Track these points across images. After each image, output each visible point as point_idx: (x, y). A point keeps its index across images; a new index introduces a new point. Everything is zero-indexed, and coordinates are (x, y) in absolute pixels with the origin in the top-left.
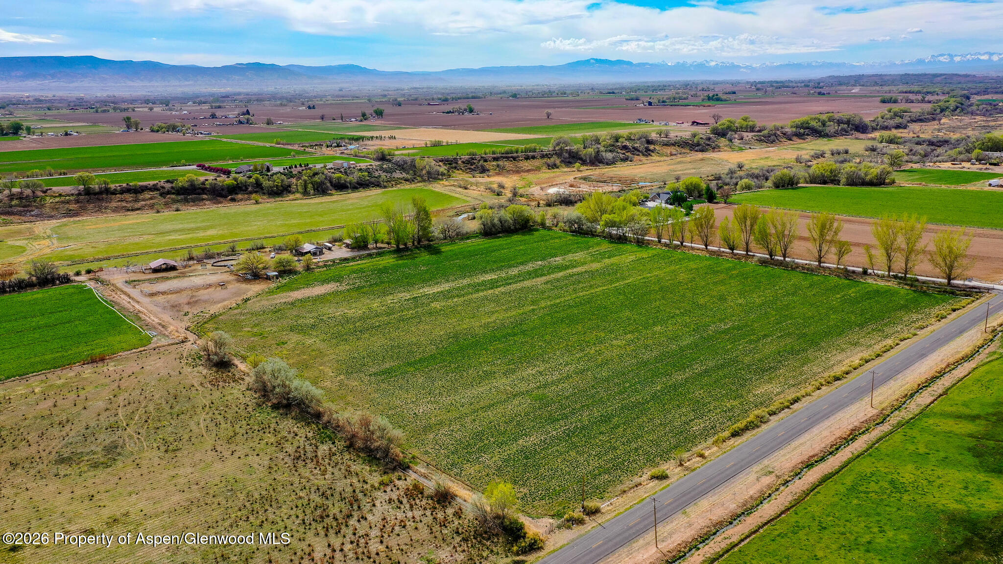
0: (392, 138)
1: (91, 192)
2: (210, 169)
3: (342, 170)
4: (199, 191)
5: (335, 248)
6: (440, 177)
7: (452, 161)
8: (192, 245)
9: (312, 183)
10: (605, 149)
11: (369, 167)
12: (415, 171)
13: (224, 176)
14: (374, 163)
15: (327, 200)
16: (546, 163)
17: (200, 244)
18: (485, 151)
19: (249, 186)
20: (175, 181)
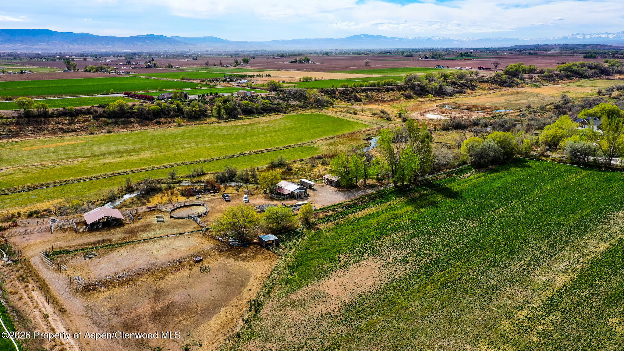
1: (31, 115)
2: (136, 96)
3: (247, 98)
4: (128, 114)
5: (316, 185)
6: (326, 104)
7: (331, 92)
8: (128, 170)
9: (225, 109)
10: (445, 84)
11: (268, 95)
12: (306, 100)
13: (148, 102)
14: (271, 93)
15: (241, 124)
16: (403, 94)
17: (137, 169)
18: (355, 84)
19: (171, 111)
20: (107, 106)
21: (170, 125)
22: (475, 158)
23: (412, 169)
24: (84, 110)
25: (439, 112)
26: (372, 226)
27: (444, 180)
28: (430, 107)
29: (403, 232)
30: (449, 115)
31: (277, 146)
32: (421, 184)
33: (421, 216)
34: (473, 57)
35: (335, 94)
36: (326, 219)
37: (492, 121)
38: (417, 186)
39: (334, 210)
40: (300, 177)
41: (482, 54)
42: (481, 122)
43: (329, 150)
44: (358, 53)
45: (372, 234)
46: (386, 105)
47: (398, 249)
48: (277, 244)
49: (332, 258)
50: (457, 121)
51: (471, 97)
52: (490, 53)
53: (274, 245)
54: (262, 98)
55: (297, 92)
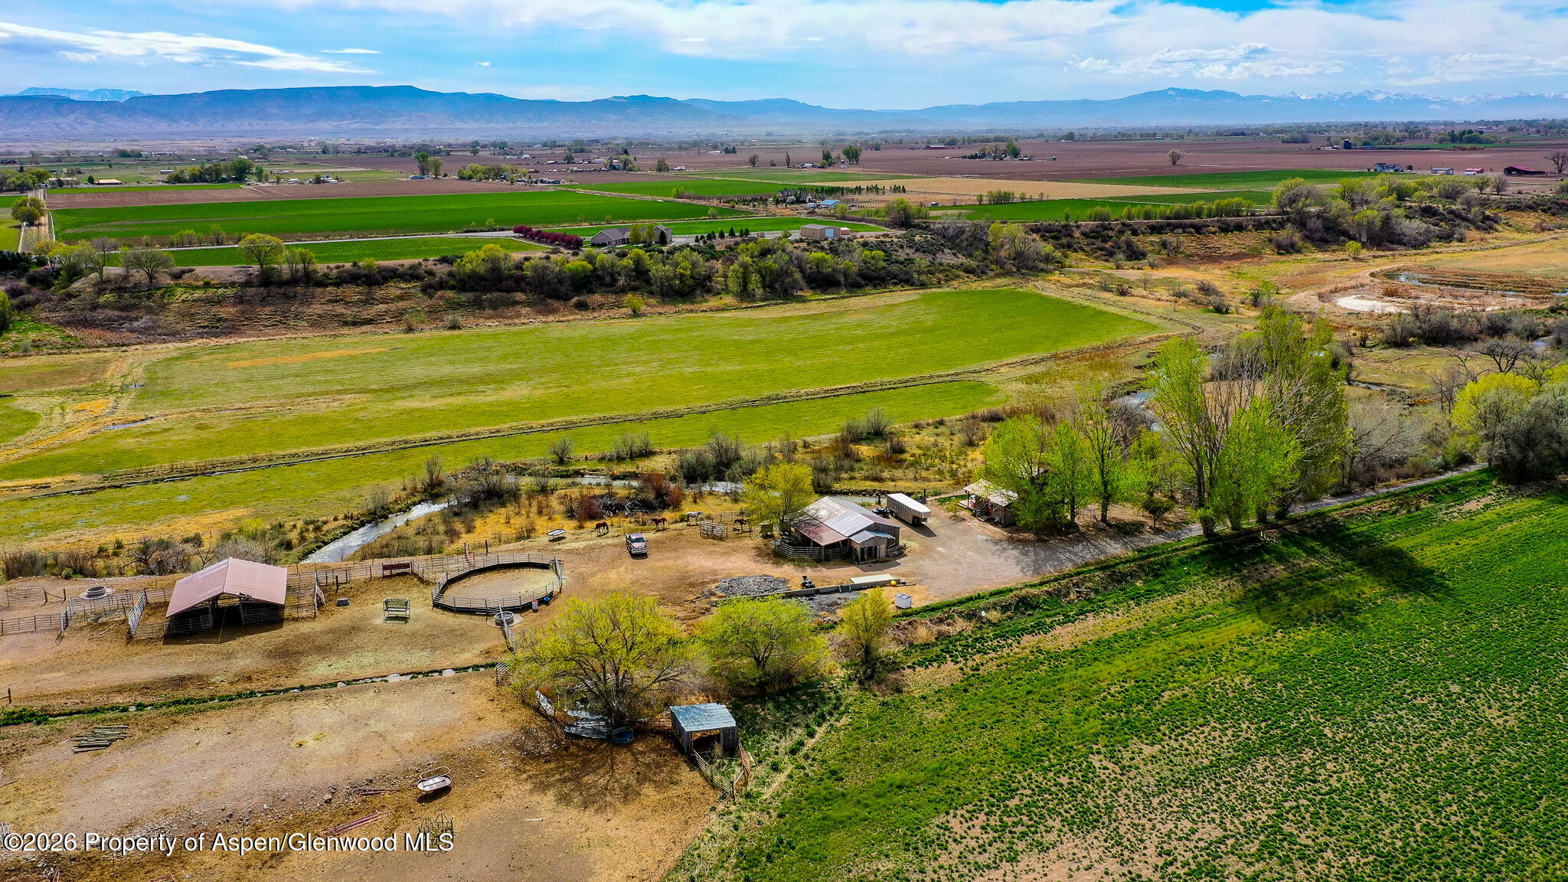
0: (896, 189)
1: (275, 278)
2: (540, 237)
3: (825, 244)
4: (510, 283)
5: (937, 516)
6: (1042, 265)
7: (1060, 231)
8: (454, 432)
9: (759, 272)
10: (1400, 211)
11: (882, 239)
12: (986, 251)
13: (566, 251)
14: (892, 232)
15: (798, 313)
16: (1270, 241)
17: (478, 429)
18: (1129, 211)
19: (620, 274)
20: (459, 260)
21: (612, 313)
22: (1507, 446)
23: (1271, 483)
24: (401, 269)
25: (1380, 292)
26: (1097, 692)
27: (1388, 520)
28: (1352, 278)
29: (1214, 729)
30: (1410, 301)
31: (878, 380)
32: (1303, 534)
33: (1289, 663)
34: (1487, 142)
35: (1072, 236)
36: (937, 650)
37: (1550, 321)
38: (1288, 538)
39: (974, 615)
40: (924, 474)
41: (1512, 134)
42: (1517, 324)
43: (1028, 394)
44: (1154, 135)
45: (1094, 725)
46: (1217, 271)
47: (1184, 807)
48: (728, 744)
49: (915, 827)
50: (1435, 318)
51: (1482, 249)
52: (1538, 132)
53: (718, 749)
54: (865, 245)
55: (963, 232)
